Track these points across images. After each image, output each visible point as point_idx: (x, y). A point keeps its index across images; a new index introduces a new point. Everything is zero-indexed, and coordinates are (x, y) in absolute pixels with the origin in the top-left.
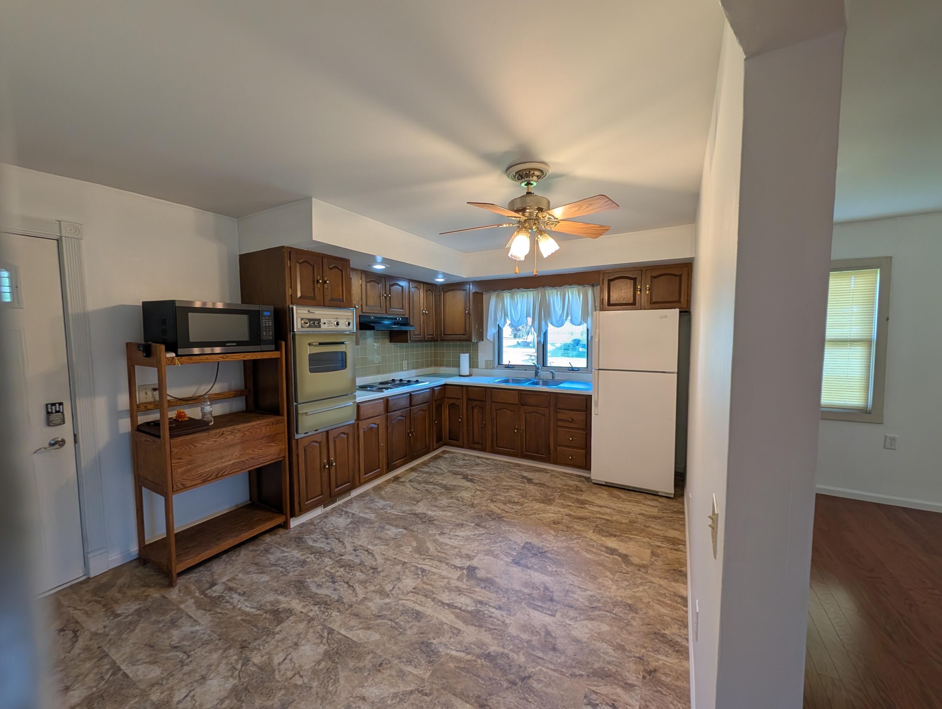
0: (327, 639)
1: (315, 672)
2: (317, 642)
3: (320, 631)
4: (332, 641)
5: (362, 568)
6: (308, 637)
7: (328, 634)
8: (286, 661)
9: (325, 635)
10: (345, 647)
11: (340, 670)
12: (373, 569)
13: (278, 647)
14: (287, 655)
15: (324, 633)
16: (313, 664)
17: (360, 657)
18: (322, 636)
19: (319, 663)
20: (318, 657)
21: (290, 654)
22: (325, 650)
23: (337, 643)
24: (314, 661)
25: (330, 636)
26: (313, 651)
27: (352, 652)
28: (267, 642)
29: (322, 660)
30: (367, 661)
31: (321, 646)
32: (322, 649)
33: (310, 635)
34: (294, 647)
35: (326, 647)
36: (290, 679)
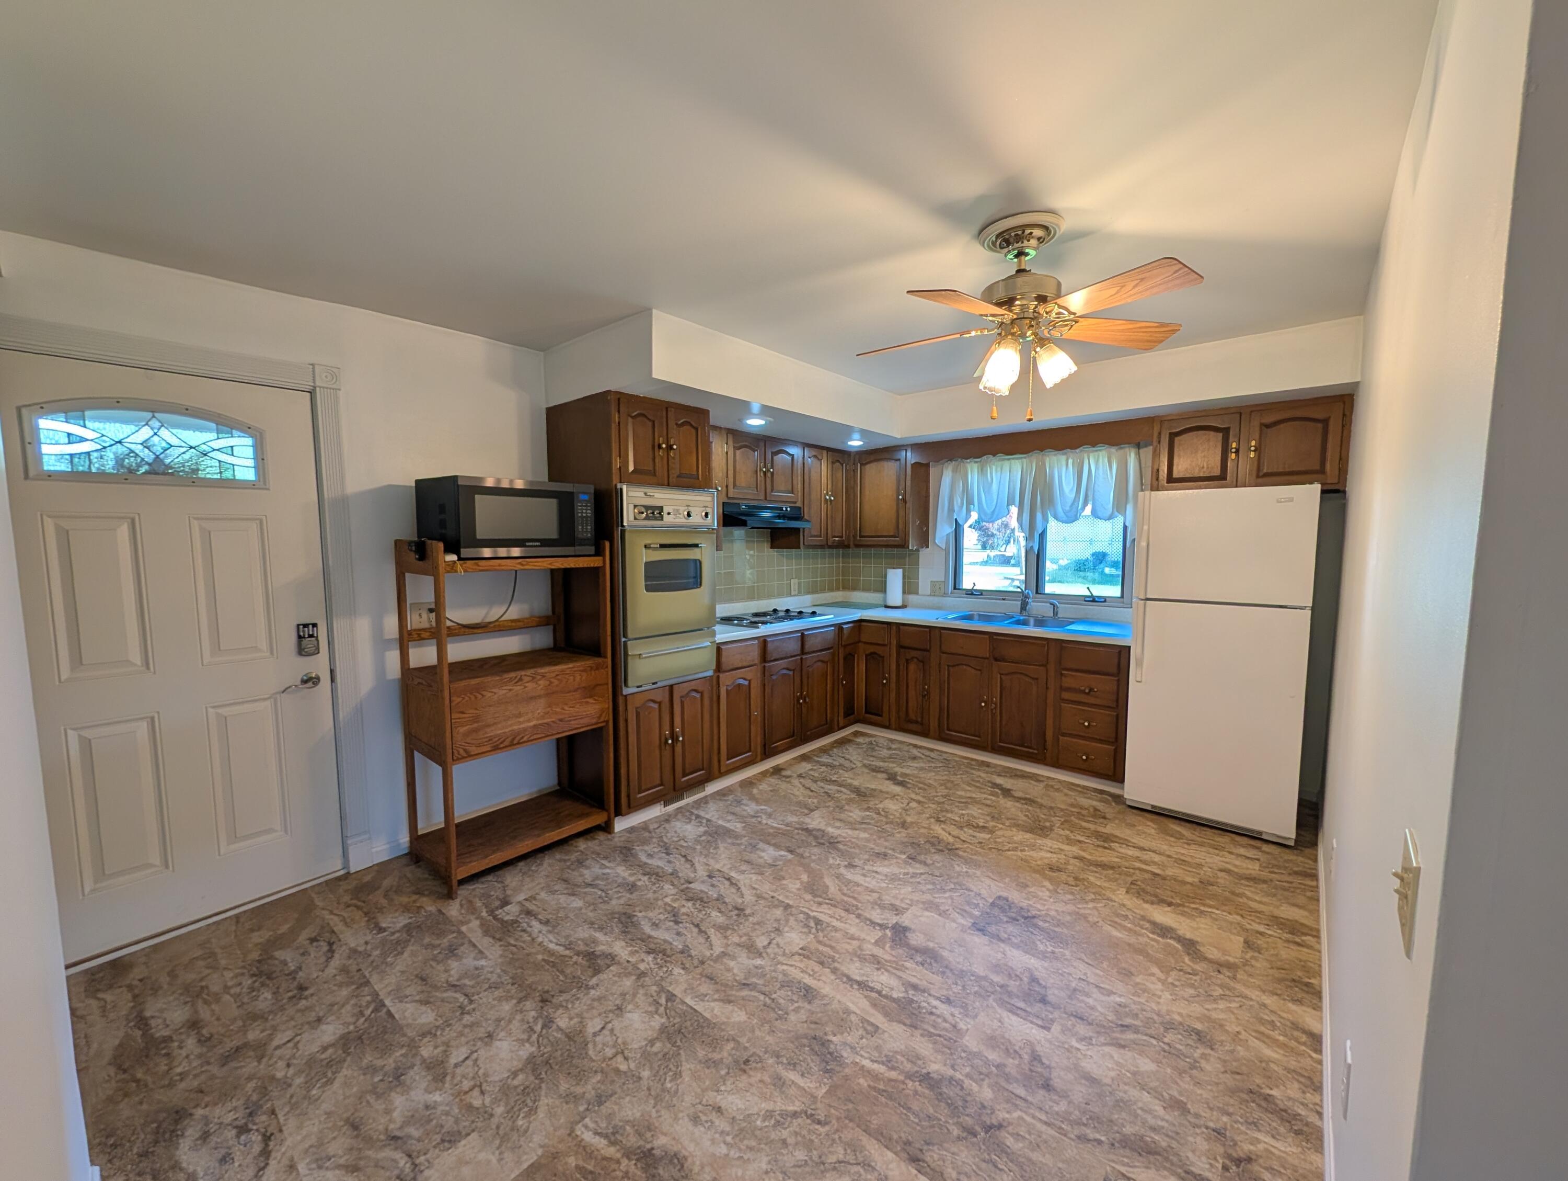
0: (666, 1009)
1: (646, 1056)
2: (650, 1009)
3: (655, 994)
4: (673, 1013)
5: (720, 906)
6: (637, 1000)
7: (667, 1001)
8: (605, 1032)
9: (663, 1001)
10: (692, 1025)
11: (683, 1058)
12: (737, 909)
13: (593, 1008)
14: (607, 1023)
15: (660, 997)
16: (644, 1043)
17: (714, 1044)
18: (658, 1003)
19: (652, 1042)
20: (651, 1034)
21: (610, 1022)
22: (662, 1024)
23: (680, 1017)
24: (646, 1039)
25: (669, 1004)
26: (644, 1022)
27: (703, 1034)
28: (578, 999)
29: (657, 1038)
30: (726, 1052)
31: (656, 1017)
32: (658, 1021)
33: (640, 998)
34: (616, 1012)
35: (663, 1020)
36: (611, 1059)
